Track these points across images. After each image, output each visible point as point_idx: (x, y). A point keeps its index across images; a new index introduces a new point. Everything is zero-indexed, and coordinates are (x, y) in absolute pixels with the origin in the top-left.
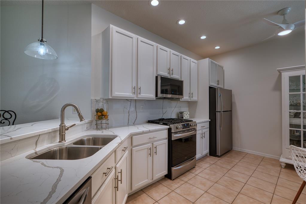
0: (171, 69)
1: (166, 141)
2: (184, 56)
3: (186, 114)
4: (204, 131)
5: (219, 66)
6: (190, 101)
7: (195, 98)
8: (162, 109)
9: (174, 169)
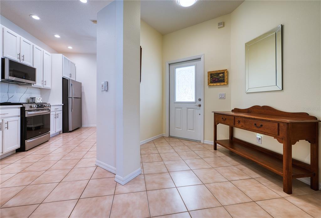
0: (22, 55)
1: (19, 118)
2: (36, 46)
3: (38, 100)
4: (57, 113)
5: (71, 62)
6: (42, 87)
7: (48, 86)
8: (8, 92)
9: (27, 141)
